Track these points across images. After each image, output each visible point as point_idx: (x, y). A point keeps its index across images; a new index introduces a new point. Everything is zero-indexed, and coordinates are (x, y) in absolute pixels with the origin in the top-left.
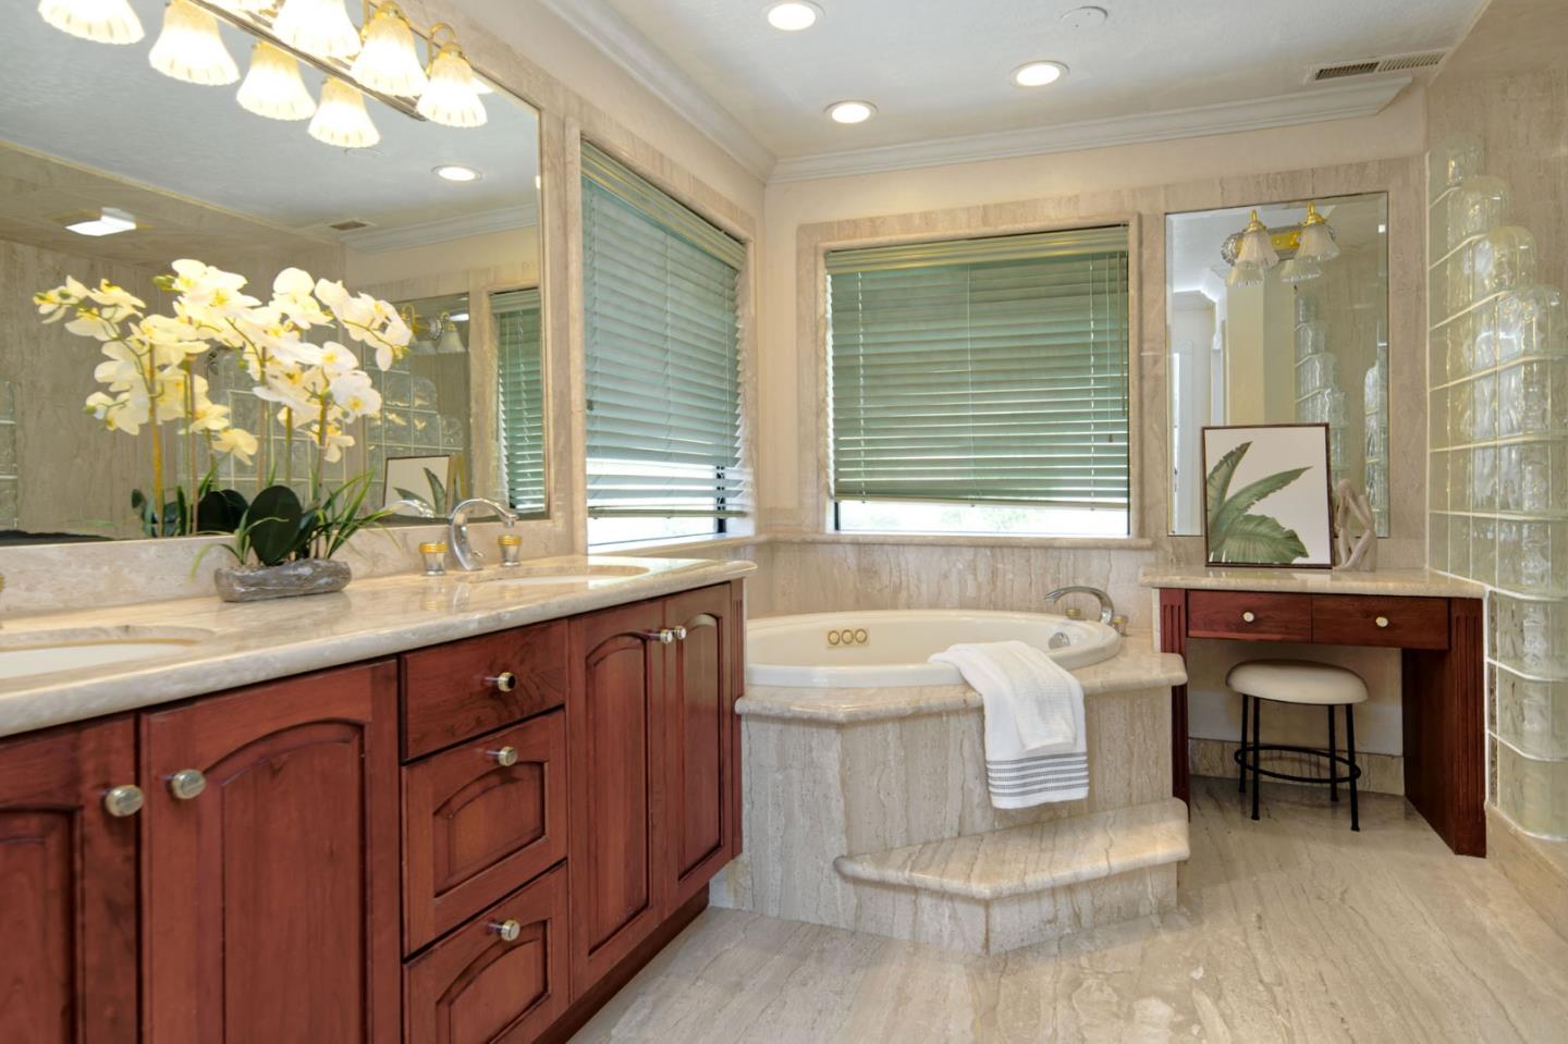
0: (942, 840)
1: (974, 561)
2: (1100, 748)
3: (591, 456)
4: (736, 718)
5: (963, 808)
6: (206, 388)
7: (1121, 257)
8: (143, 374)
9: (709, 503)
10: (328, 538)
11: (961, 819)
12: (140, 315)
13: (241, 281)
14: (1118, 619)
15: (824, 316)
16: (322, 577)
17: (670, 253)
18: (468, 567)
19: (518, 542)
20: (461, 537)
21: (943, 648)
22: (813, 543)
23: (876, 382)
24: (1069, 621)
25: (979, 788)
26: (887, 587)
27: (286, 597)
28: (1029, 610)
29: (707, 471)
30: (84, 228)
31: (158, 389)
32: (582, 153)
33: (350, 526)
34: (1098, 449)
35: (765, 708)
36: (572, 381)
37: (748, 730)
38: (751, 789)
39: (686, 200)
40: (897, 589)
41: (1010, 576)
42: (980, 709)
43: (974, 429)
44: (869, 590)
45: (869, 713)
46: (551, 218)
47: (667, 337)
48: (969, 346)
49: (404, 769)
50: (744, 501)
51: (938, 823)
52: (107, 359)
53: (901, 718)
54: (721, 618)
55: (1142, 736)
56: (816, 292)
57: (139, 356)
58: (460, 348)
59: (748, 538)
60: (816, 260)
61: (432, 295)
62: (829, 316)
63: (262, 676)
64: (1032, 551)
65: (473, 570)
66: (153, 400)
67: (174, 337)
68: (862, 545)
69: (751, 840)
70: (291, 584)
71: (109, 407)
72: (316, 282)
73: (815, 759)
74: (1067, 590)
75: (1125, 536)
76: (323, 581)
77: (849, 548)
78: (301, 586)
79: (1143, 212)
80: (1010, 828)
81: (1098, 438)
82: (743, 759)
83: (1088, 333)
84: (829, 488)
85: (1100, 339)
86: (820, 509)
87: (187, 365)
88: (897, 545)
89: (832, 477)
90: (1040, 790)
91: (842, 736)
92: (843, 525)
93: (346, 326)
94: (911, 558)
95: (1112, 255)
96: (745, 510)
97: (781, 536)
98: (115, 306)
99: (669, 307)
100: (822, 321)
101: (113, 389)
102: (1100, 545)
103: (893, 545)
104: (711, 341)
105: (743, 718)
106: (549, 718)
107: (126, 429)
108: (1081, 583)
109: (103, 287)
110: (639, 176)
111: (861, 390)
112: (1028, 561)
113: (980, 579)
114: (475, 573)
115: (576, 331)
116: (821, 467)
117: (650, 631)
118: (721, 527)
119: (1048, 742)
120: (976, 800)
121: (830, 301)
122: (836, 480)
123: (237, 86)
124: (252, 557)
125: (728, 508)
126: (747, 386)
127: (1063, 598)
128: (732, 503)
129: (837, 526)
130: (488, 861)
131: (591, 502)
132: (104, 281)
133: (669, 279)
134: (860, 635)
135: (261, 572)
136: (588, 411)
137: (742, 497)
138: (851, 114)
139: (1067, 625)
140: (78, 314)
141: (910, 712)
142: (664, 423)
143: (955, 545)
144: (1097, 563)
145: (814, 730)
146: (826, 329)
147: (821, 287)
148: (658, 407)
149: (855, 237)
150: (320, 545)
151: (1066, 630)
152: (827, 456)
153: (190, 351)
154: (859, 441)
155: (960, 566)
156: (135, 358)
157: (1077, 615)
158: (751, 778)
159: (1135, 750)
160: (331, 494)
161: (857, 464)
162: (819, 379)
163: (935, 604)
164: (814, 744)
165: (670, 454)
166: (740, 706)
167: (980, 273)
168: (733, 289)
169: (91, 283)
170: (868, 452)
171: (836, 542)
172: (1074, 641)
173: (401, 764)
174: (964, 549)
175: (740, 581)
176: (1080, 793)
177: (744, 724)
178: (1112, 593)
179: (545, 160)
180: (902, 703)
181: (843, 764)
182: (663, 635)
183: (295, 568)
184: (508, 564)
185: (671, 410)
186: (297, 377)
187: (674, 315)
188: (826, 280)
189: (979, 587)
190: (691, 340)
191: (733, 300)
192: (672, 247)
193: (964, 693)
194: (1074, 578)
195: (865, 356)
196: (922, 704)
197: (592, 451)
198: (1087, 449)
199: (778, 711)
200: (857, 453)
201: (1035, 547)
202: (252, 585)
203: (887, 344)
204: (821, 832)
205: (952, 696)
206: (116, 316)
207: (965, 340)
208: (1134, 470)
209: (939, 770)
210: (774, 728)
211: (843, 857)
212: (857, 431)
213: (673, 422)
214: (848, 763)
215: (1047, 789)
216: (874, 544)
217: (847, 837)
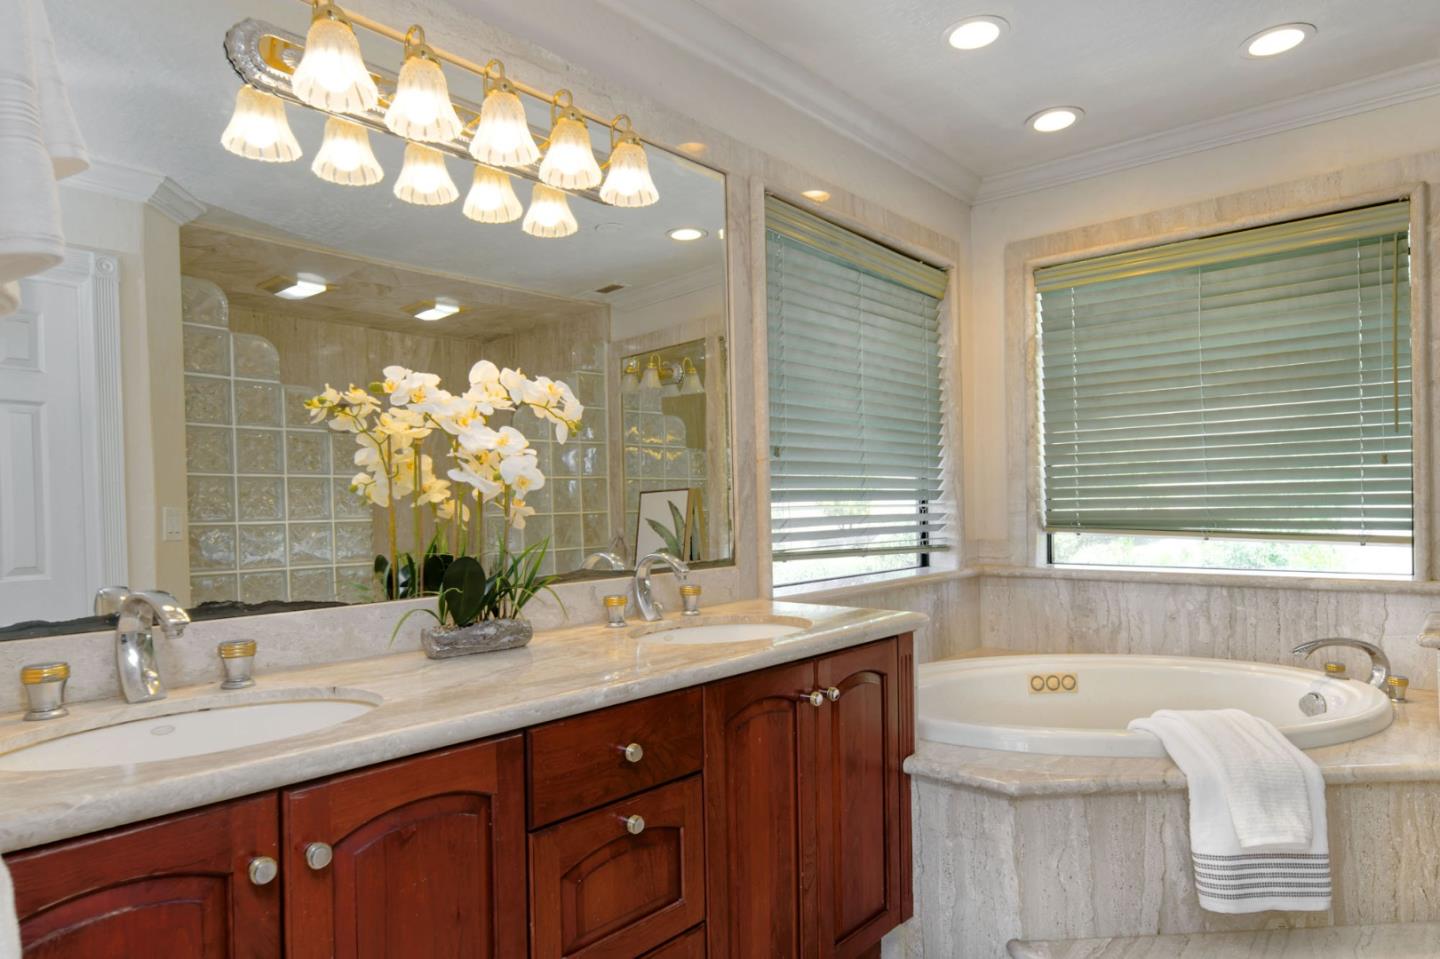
0: (1137, 937)
1: (1207, 601)
2: (1351, 848)
3: (774, 501)
4: (905, 779)
5: (1164, 902)
6: (430, 467)
7: (1399, 239)
8: (383, 459)
9: (913, 538)
10: (513, 598)
11: (1161, 914)
12: (379, 410)
13: (435, 379)
14: (1394, 680)
15: (1033, 338)
16: (504, 637)
17: (864, 291)
18: (649, 616)
19: (698, 591)
20: (644, 589)
21: (1147, 712)
22: (1023, 577)
23: (1092, 404)
24: (1327, 679)
25: (1184, 880)
26: (1104, 626)
27: (476, 653)
28: (1276, 661)
29: (910, 507)
30: (426, 316)
31: (394, 469)
32: (766, 208)
33: (534, 584)
34: (1369, 472)
35: (932, 770)
36: (757, 429)
37: (917, 789)
38: (921, 852)
39: (879, 236)
40: (1116, 631)
41: (1253, 620)
42: (1184, 792)
43: (1207, 452)
44: (1084, 630)
45: (1045, 788)
46: (736, 277)
47: (860, 375)
48: (1201, 358)
49: (531, 836)
50: (946, 535)
51: (1133, 916)
52: (362, 447)
53: (1085, 795)
54: (886, 675)
55: (1414, 839)
56: (1025, 312)
57: (379, 444)
58: (699, 390)
59: (950, 573)
60: (1025, 280)
61: (675, 343)
62: (1039, 336)
63: (389, 756)
64: (1281, 593)
65: (653, 621)
66: (390, 480)
67: (406, 425)
68: (1078, 581)
69: (921, 906)
70: (479, 643)
71: (366, 485)
72: (500, 371)
73: (987, 830)
74: (1328, 642)
75: (1409, 578)
76: (506, 640)
77: (1062, 584)
78: (487, 644)
79: (1429, 181)
80: (1226, 932)
81: (1368, 459)
82: (913, 820)
83: (1355, 334)
84: (1039, 519)
85: (1372, 339)
86: (1030, 542)
87: (418, 447)
88: (1116, 581)
89: (1044, 507)
90: (1262, 895)
91: (1016, 808)
92: (1056, 558)
93: (532, 406)
94: (1132, 598)
95: (1388, 238)
96: (948, 543)
97: (988, 570)
98: (360, 404)
99: (862, 345)
100: (1032, 343)
101: (369, 469)
102: (1372, 588)
103: (1111, 581)
104: (908, 374)
105: (913, 778)
106: (685, 785)
107: (379, 503)
108: (1346, 632)
109: (351, 389)
110: (827, 220)
111: (1076, 414)
112: (1276, 603)
113: (1215, 622)
114: (654, 623)
115: (761, 382)
116: (1031, 497)
117: (802, 692)
118: (925, 561)
119: (1272, 840)
120: (1181, 895)
121: (1040, 320)
122: (1049, 510)
123: (461, 201)
124: (450, 620)
125: (931, 543)
126: (950, 418)
127: (1323, 650)
128: (935, 538)
129: (1050, 560)
130: (618, 923)
131: (777, 547)
132: (352, 385)
133: (862, 317)
134: (1068, 682)
135: (453, 633)
136: (775, 459)
137: (945, 530)
138: (1055, 121)
139: (1324, 683)
140: (336, 414)
141: (1095, 790)
142: (857, 462)
143: (1184, 584)
144: (1367, 607)
145: (985, 798)
146: (1035, 351)
147: (1029, 307)
148: (852, 447)
149: (1066, 251)
150: (507, 605)
151: (1322, 691)
152: (1038, 485)
153: (416, 436)
154: (1073, 469)
155: (1191, 608)
156: (376, 445)
157: (1338, 671)
158: (921, 840)
159: (1404, 854)
160: (514, 560)
161: (1071, 493)
162: (1029, 405)
163: (1158, 650)
164: (985, 814)
165: (865, 492)
166: (909, 765)
167: (1213, 275)
168: (935, 319)
169: (341, 387)
170: (1083, 481)
171: (1046, 577)
172: (1331, 705)
173: (527, 832)
174: (1195, 589)
175: (909, 636)
176: (1320, 904)
177: (913, 784)
178: (1389, 647)
179: (730, 221)
180: (1086, 779)
181: (1016, 838)
182: (813, 697)
183: (482, 629)
184: (689, 613)
185: (864, 448)
186: (483, 458)
187: (867, 353)
188: (1036, 299)
189: (1214, 631)
190: (888, 376)
191: (935, 330)
192: (865, 286)
193: (1165, 771)
194: (1336, 626)
195: (1078, 376)
196: (1111, 781)
197: (779, 496)
198: (1355, 472)
199: (946, 775)
200: (1071, 481)
201: (1285, 589)
202: (445, 645)
203: (1103, 362)
204: (993, 909)
205: (1150, 775)
206: (361, 413)
207: (1196, 352)
208: (1420, 498)
209: (1133, 856)
210: (945, 792)
211: (1017, 940)
212: (1071, 459)
213: (866, 460)
214: (1022, 839)
215: (1272, 894)
216: (1089, 580)
217: (1022, 921)
